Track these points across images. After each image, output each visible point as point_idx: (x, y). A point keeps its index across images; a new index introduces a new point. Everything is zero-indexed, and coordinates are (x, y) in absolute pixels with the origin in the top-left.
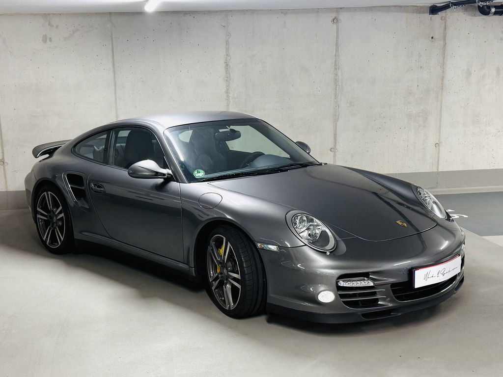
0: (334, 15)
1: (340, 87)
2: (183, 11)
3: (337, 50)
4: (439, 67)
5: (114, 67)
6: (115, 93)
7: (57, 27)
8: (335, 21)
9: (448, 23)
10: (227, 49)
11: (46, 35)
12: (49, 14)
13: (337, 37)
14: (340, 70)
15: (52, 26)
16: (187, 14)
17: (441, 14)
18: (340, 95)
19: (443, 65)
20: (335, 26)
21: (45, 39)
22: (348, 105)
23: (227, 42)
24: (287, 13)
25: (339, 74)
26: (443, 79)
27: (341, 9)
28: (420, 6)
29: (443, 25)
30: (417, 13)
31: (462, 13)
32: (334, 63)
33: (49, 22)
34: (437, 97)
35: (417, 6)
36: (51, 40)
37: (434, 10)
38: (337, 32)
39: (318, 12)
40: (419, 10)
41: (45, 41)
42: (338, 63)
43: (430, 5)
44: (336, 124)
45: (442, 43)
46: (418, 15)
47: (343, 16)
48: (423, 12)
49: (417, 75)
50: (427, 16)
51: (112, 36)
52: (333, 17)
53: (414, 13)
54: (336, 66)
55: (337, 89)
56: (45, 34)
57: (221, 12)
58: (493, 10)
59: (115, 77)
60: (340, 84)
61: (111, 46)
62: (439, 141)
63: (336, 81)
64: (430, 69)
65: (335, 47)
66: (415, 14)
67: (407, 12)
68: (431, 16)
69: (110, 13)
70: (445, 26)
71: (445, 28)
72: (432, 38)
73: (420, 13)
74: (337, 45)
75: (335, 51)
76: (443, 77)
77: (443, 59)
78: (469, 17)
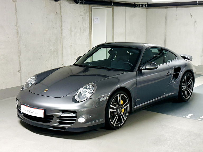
1: (20, 37)
3: (16, 17)
4: (60, 27)
9: (61, 6)
13: (16, 9)
14: (19, 28)
18: (20, 41)
20: (14, 3)
22: (25, 47)
25: (19, 30)
26: (62, 33)
31: (66, 2)
38: (16, 7)
42: (18, 24)
44: (20, 57)
45: (60, 16)
49: (52, 31)
50: (53, 2)
60: (20, 35)
62: (63, 63)
64: (57, 29)
65: (15, 15)
66: (48, 1)
68: (55, 2)
70: (61, 8)
72: (56, 13)
74: (16, 14)
75: (15, 17)
76: (62, 32)
77: (61, 24)
78: (69, 4)
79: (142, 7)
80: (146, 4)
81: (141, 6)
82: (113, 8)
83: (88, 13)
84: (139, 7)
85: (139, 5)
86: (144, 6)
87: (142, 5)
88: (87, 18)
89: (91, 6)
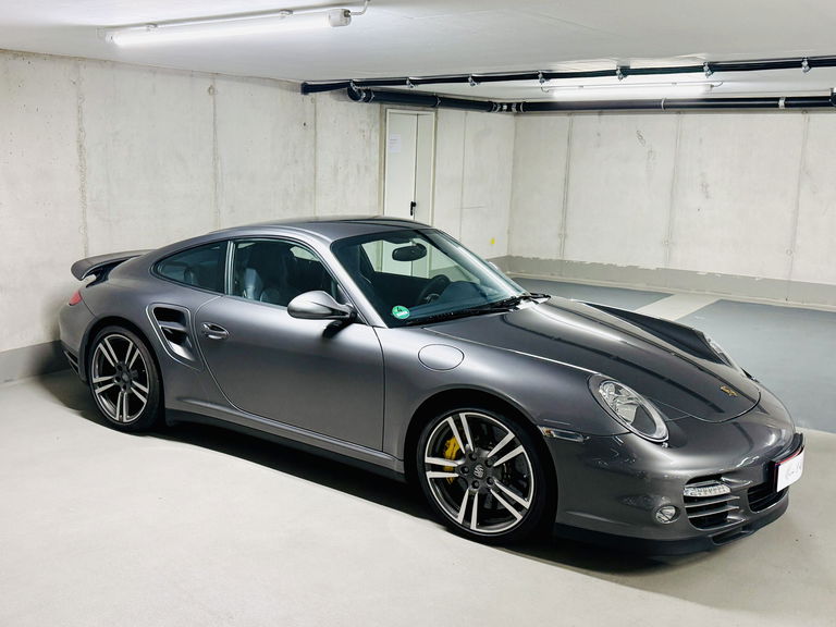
0: (210, 83)
8: (211, 91)
9: (318, 107)
10: (80, 120)
13: (215, 115)
17: (312, 95)
18: (220, 196)
20: (211, 98)
23: (80, 109)
24: (156, 72)
25: (219, 165)
27: (216, 75)
29: (313, 110)
30: (287, 89)
31: (328, 96)
35: (290, 82)
37: (307, 89)
38: (215, 107)
39: (192, 76)
40: (291, 87)
43: (302, 82)
45: (313, 132)
46: (292, 94)
47: (221, 85)
48: (297, 91)
50: (299, 95)
54: (216, 156)
55: (217, 188)
58: (364, 95)
66: (289, 92)
67: (281, 88)
68: (303, 96)
70: (315, 111)
71: (315, 114)
72: (305, 124)
73: (292, 90)
78: (334, 102)
79: (509, 109)
80: (518, 104)
81: (505, 107)
82: (436, 114)
83: (378, 126)
84: (501, 110)
85: (502, 104)
86: (514, 109)
87: (510, 105)
88: (375, 138)
89: (385, 106)
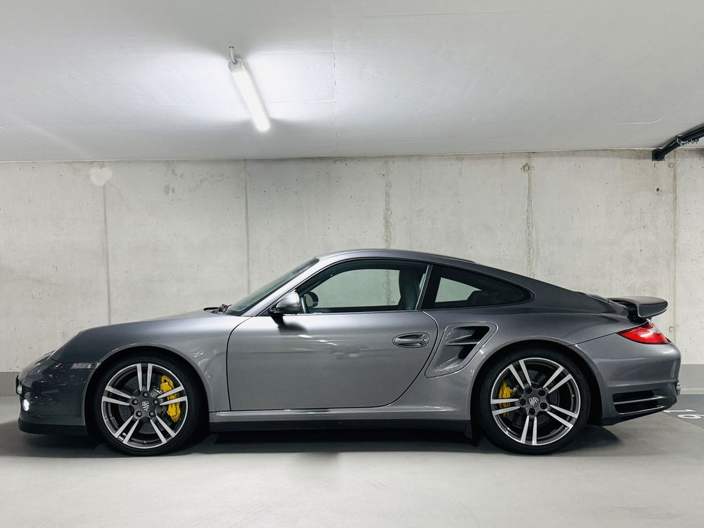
0: (524, 162)
1: (535, 250)
2: (333, 158)
3: (529, 204)
4: (669, 227)
5: (247, 224)
6: (248, 255)
7: (182, 176)
8: (527, 168)
9: (679, 170)
10: (388, 203)
11: (168, 186)
12: (173, 161)
13: (530, 188)
14: (534, 229)
15: (176, 175)
16: (337, 160)
17: (669, 157)
18: (535, 259)
19: (675, 224)
20: (526, 174)
21: (167, 190)
22: (547, 273)
23: (387, 194)
24: (463, 159)
25: (533, 234)
26: (675, 242)
27: (531, 154)
28: (639, 150)
29: (672, 174)
30: (635, 159)
31: (697, 159)
32: (526, 219)
33: (173, 170)
34: (669, 267)
35: (634, 150)
36: (173, 191)
37: (658, 155)
38: (530, 181)
39: (503, 157)
40: (638, 155)
41: (167, 193)
42: (532, 220)
43: (653, 149)
45: (671, 196)
46: (637, 161)
47: (536, 162)
48: (645, 158)
49: (640, 237)
50: (650, 162)
51: (246, 187)
52: (524, 163)
53: (631, 158)
54: (529, 224)
55: (531, 252)
56: (167, 184)
57: (380, 157)
59: (248, 236)
60: (534, 246)
61: (244, 199)
62: (674, 323)
63: (529, 243)
64: (656, 230)
65: (527, 201)
66: (633, 160)
67: (621, 157)
68: (655, 162)
69: (245, 160)
70: (675, 175)
71: (675, 178)
72: (658, 190)
73: (639, 158)
74: (529, 197)
75: (526, 206)
76: (676, 240)
77: (675, 217)
